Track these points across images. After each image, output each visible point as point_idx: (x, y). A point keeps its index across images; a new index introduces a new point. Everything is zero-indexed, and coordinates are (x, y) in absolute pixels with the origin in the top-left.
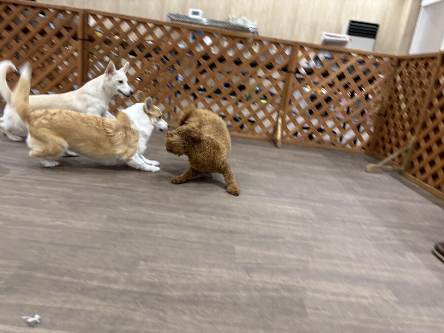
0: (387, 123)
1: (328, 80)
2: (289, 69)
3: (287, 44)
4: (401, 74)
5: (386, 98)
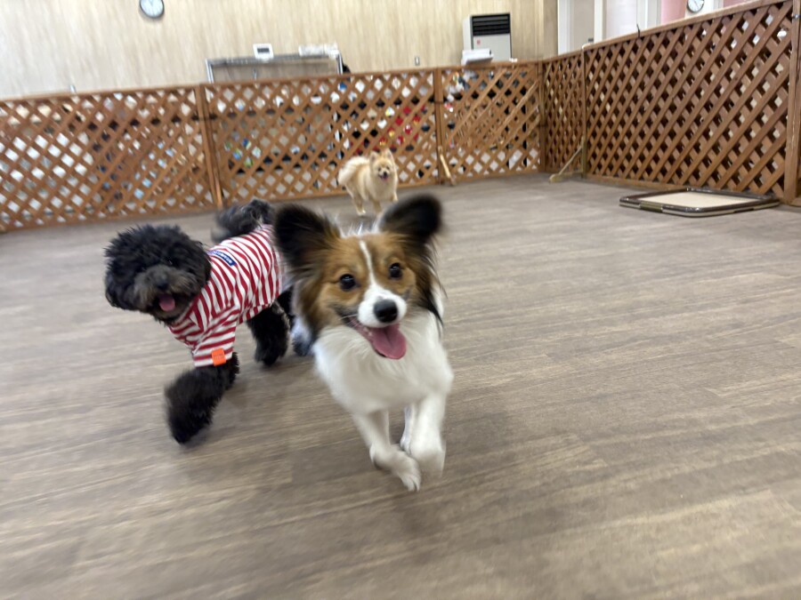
0: (551, 133)
1: (480, 101)
2: (436, 99)
3: (428, 72)
4: (549, 78)
5: (542, 107)
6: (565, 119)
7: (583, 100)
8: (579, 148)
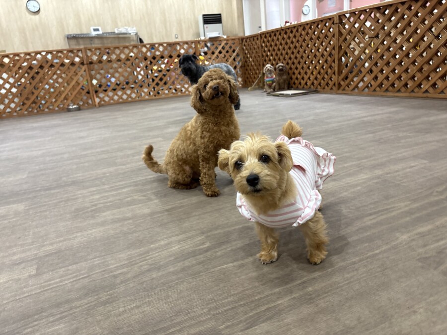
0: (247, 70)
1: (215, 55)
3: (192, 42)
4: (245, 45)
5: (242, 58)
6: (253, 63)
7: (260, 55)
8: (260, 76)
